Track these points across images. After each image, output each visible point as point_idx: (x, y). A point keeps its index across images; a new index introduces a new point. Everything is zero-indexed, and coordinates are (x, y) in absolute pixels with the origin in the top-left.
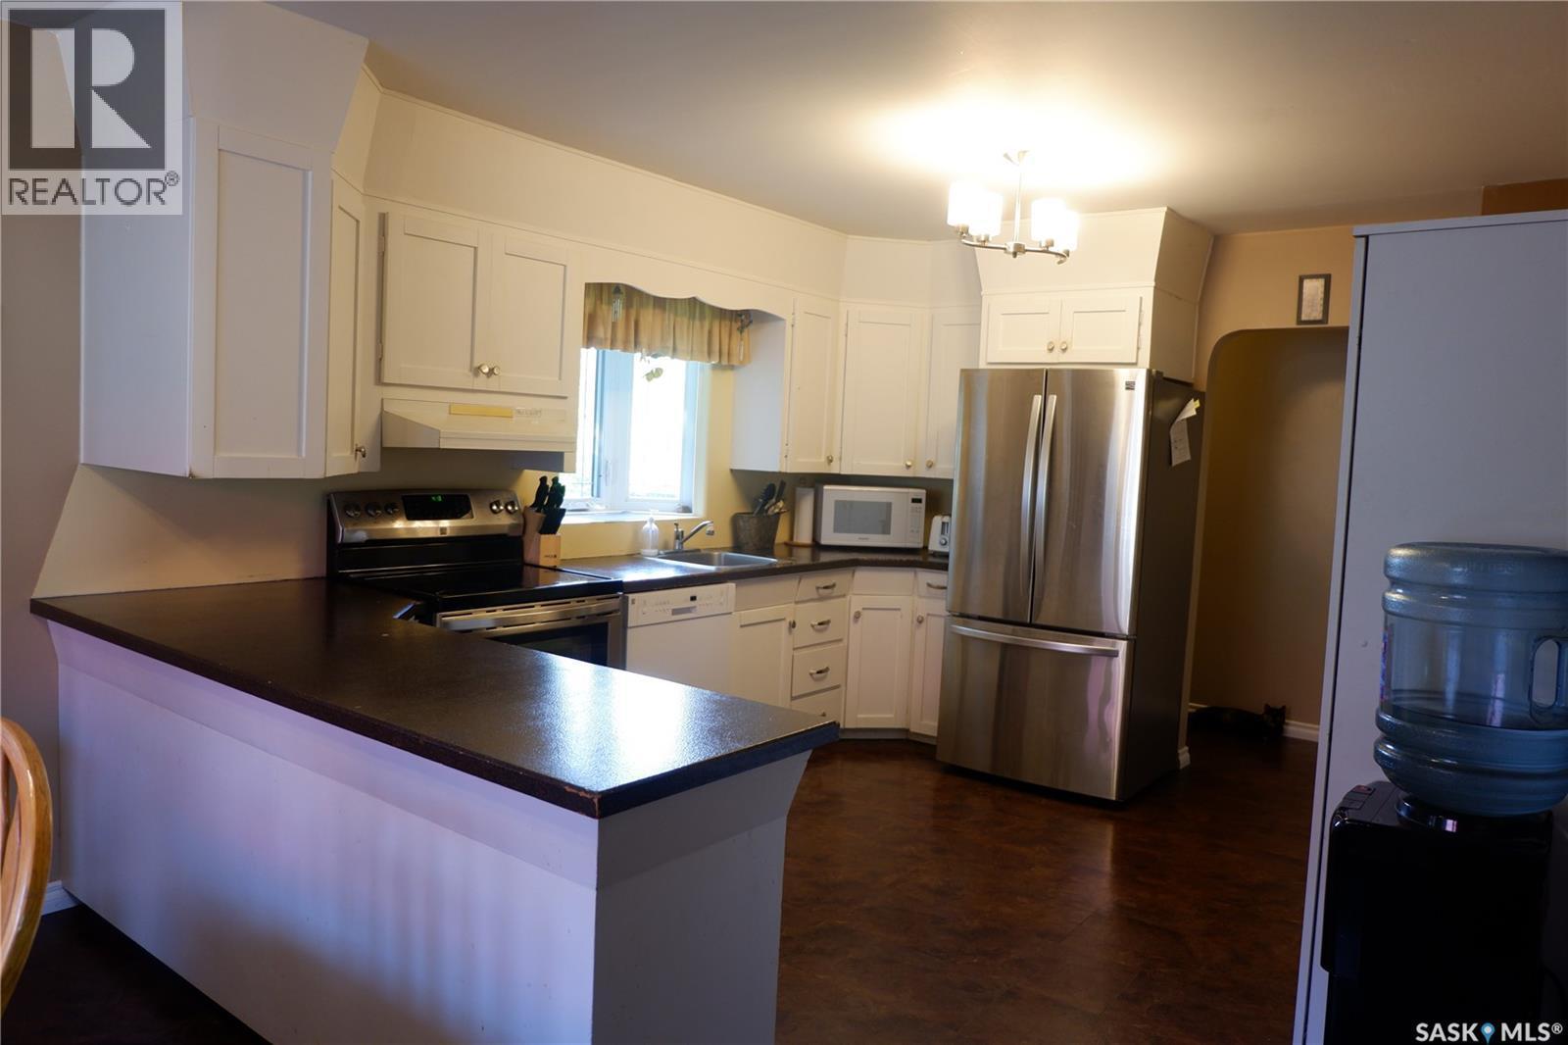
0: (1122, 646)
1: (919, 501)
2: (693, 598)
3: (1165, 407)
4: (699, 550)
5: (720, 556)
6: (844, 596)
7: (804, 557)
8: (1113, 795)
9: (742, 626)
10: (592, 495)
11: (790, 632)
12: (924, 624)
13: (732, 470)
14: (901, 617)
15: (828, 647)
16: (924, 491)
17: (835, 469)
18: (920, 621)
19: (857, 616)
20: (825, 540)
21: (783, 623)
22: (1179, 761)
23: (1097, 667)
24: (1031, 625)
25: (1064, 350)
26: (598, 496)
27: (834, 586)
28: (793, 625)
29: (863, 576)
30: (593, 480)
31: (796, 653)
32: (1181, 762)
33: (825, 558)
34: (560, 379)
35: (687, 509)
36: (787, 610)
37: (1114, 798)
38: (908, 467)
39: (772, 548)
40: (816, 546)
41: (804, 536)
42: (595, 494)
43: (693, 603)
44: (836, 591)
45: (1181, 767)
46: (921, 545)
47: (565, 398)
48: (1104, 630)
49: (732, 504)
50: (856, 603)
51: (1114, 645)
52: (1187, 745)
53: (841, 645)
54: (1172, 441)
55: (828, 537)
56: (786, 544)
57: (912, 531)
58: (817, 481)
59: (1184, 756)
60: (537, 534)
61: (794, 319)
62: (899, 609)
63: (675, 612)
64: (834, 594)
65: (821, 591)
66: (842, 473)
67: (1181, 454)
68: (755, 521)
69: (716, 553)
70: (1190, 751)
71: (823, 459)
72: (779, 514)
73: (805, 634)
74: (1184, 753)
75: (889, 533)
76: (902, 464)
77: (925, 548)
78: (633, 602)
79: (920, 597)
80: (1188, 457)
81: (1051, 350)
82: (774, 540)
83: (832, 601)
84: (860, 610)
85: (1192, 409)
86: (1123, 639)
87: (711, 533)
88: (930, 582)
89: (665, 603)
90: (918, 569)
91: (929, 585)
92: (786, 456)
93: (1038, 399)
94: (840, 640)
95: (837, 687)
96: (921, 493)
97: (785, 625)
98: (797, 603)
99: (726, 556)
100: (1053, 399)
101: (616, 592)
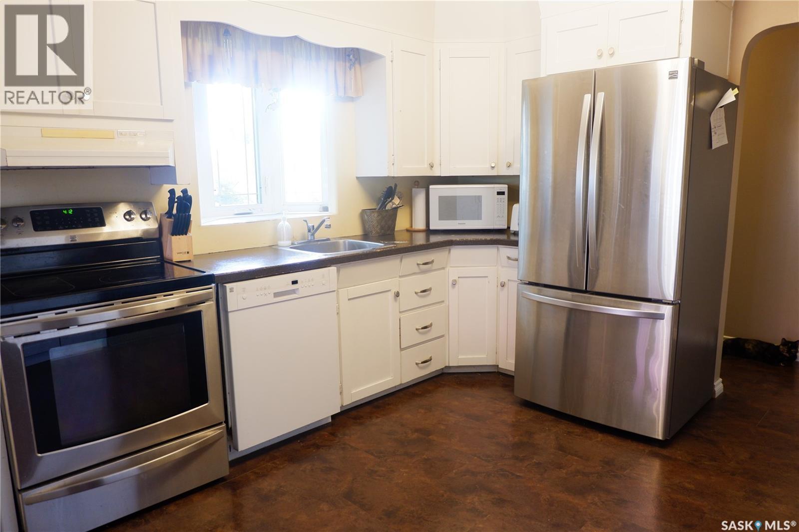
0: (667, 310)
1: (503, 193)
2: (295, 282)
3: (705, 98)
4: (328, 239)
5: (344, 242)
6: (443, 268)
7: (420, 239)
8: (659, 435)
9: (349, 300)
10: (258, 202)
11: (396, 300)
12: (506, 288)
13: (357, 178)
14: (489, 282)
15: (432, 308)
16: (507, 186)
17: (437, 173)
18: (503, 285)
19: (454, 284)
20: (432, 227)
21: (389, 293)
22: (715, 391)
23: (644, 326)
24: (586, 292)
25: (612, 55)
26: (261, 203)
27: (433, 261)
28: (397, 295)
29: (457, 252)
30: (257, 192)
31: (402, 316)
32: (716, 392)
33: (434, 239)
34: (162, 105)
35: (326, 209)
36: (393, 284)
37: (660, 438)
38: (493, 167)
39: (394, 234)
40: (429, 232)
41: (420, 224)
42: (259, 202)
43: (295, 286)
44: (435, 266)
45: (717, 396)
46: (506, 227)
47: (171, 121)
48: (650, 296)
49: (361, 202)
50: (453, 273)
51: (658, 309)
52: (721, 377)
53: (443, 305)
54: (712, 127)
55: (436, 224)
56: (407, 230)
57: (499, 216)
58: (427, 182)
59: (719, 386)
60: (169, 236)
61: (392, 56)
62: (487, 277)
63: (276, 295)
64: (434, 268)
65: (422, 266)
66: (442, 175)
67: (719, 139)
68: (376, 215)
69: (342, 241)
70: (723, 382)
71: (426, 166)
72: (396, 209)
73: (409, 299)
74: (718, 384)
75: (481, 219)
76: (488, 166)
77: (509, 228)
78: (232, 290)
79: (503, 267)
80: (726, 142)
81: (600, 56)
82: (395, 229)
83: (432, 273)
84: (456, 278)
85: (730, 96)
86: (669, 304)
87: (329, 227)
88: (509, 256)
89: (265, 289)
90: (499, 246)
91: (509, 258)
92: (393, 164)
93: (588, 98)
94: (443, 302)
95: (443, 336)
96: (504, 188)
97: (391, 295)
98: (400, 277)
99: (349, 242)
100: (601, 96)
101: (210, 284)
